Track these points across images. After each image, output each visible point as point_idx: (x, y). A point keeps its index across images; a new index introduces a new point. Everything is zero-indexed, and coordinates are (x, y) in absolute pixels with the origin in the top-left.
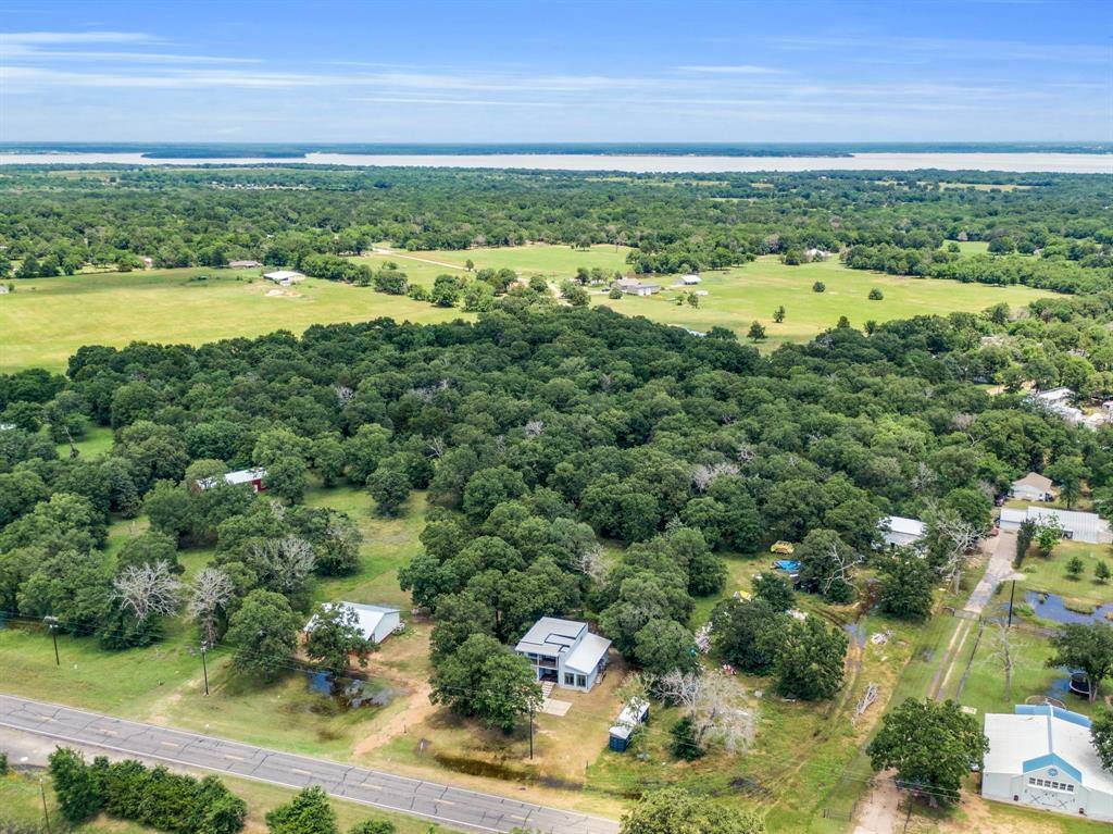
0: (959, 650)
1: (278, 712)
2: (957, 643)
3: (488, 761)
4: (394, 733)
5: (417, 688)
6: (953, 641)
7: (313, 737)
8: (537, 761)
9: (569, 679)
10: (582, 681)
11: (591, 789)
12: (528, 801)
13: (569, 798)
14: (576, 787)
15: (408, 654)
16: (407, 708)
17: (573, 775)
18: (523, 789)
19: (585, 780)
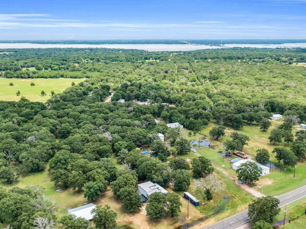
3: (181, 225)
5: (130, 220)
16: (140, 226)
17: (201, 216)
18: (200, 225)
19: (205, 215)
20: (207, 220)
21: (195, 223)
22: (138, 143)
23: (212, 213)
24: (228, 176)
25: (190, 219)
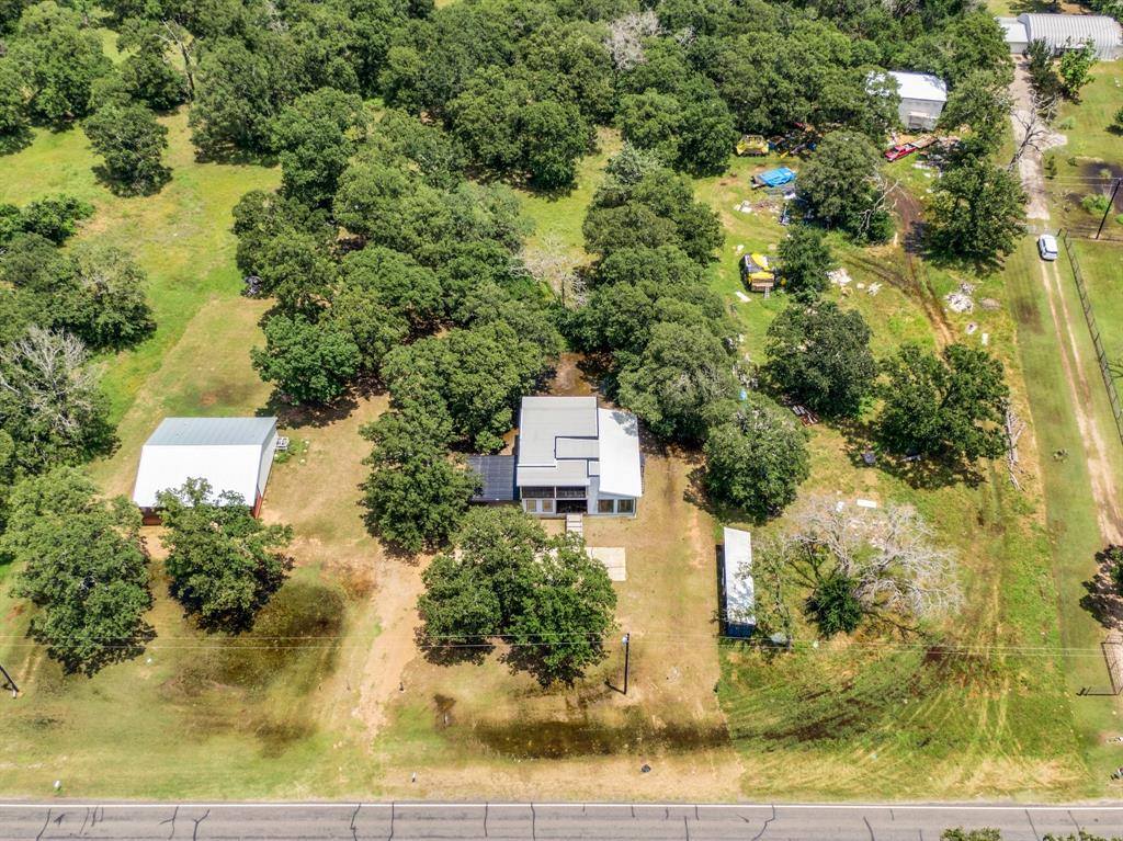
0: (1062, 295)
1: (168, 701)
2: (1054, 285)
3: (562, 717)
4: (384, 698)
5: (371, 576)
6: (1047, 283)
7: (251, 747)
8: (636, 695)
9: (606, 505)
10: (627, 505)
11: (745, 736)
12: (677, 800)
13: (725, 769)
14: (718, 738)
15: (321, 499)
16: (380, 631)
17: (702, 712)
18: (646, 769)
19: (725, 717)
20: (710, 755)
21: (634, 744)
22: (760, 116)
23: (772, 721)
24: (1098, 497)
25: (630, 702)
